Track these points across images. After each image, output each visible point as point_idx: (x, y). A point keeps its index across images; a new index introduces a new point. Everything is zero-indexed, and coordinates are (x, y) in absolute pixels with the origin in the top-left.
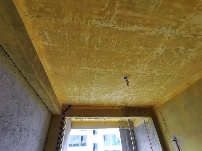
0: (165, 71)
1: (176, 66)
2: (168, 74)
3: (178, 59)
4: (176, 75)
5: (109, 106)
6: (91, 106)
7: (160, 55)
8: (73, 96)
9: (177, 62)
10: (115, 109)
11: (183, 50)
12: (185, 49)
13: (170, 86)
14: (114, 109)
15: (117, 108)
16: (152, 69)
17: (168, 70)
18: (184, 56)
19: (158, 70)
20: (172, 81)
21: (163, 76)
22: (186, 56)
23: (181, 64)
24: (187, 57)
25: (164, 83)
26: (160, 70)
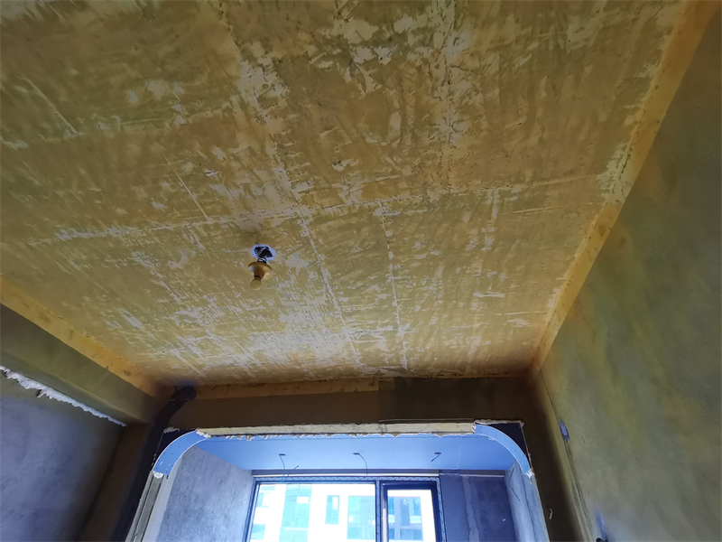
0: (403, 185)
1: (427, 141)
2: (434, 196)
3: (397, 105)
4: (485, 194)
5: (332, 381)
6: (260, 384)
7: (283, 103)
8: (161, 352)
9: (410, 122)
10: (352, 390)
11: (368, 37)
12: (376, 29)
13: (510, 256)
14: (346, 391)
15: (362, 388)
16: (323, 184)
17: (407, 172)
18: (413, 71)
19: (359, 185)
20: (492, 230)
21: (420, 211)
22: (419, 69)
23: (444, 127)
24: (440, 73)
25: (463, 246)
26: (367, 180)
